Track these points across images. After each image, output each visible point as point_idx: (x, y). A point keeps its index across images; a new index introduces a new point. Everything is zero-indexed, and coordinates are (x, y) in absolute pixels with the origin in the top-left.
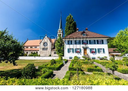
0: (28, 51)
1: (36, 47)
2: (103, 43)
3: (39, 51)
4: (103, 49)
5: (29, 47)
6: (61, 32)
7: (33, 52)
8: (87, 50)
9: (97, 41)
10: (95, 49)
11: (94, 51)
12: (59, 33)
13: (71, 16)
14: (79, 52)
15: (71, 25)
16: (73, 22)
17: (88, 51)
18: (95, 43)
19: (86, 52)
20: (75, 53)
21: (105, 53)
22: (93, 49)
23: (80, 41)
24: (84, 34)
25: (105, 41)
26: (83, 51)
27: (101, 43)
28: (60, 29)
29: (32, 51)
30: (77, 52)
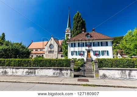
0: (33, 54)
1: (41, 49)
2: (107, 45)
3: (44, 54)
4: (107, 51)
5: (34, 50)
6: (69, 31)
7: (39, 55)
8: (91, 52)
9: (101, 43)
10: (99, 51)
11: (98, 53)
12: (67, 33)
13: (78, 14)
14: (83, 55)
15: (79, 24)
16: (81, 21)
17: (92, 54)
18: (99, 46)
19: (90, 55)
20: (78, 55)
21: (109, 55)
22: (97, 51)
23: (84, 43)
24: (88, 36)
25: (109, 43)
26: (86, 54)
27: (105, 45)
28: (68, 29)
29: (37, 55)
30: (80, 55)
